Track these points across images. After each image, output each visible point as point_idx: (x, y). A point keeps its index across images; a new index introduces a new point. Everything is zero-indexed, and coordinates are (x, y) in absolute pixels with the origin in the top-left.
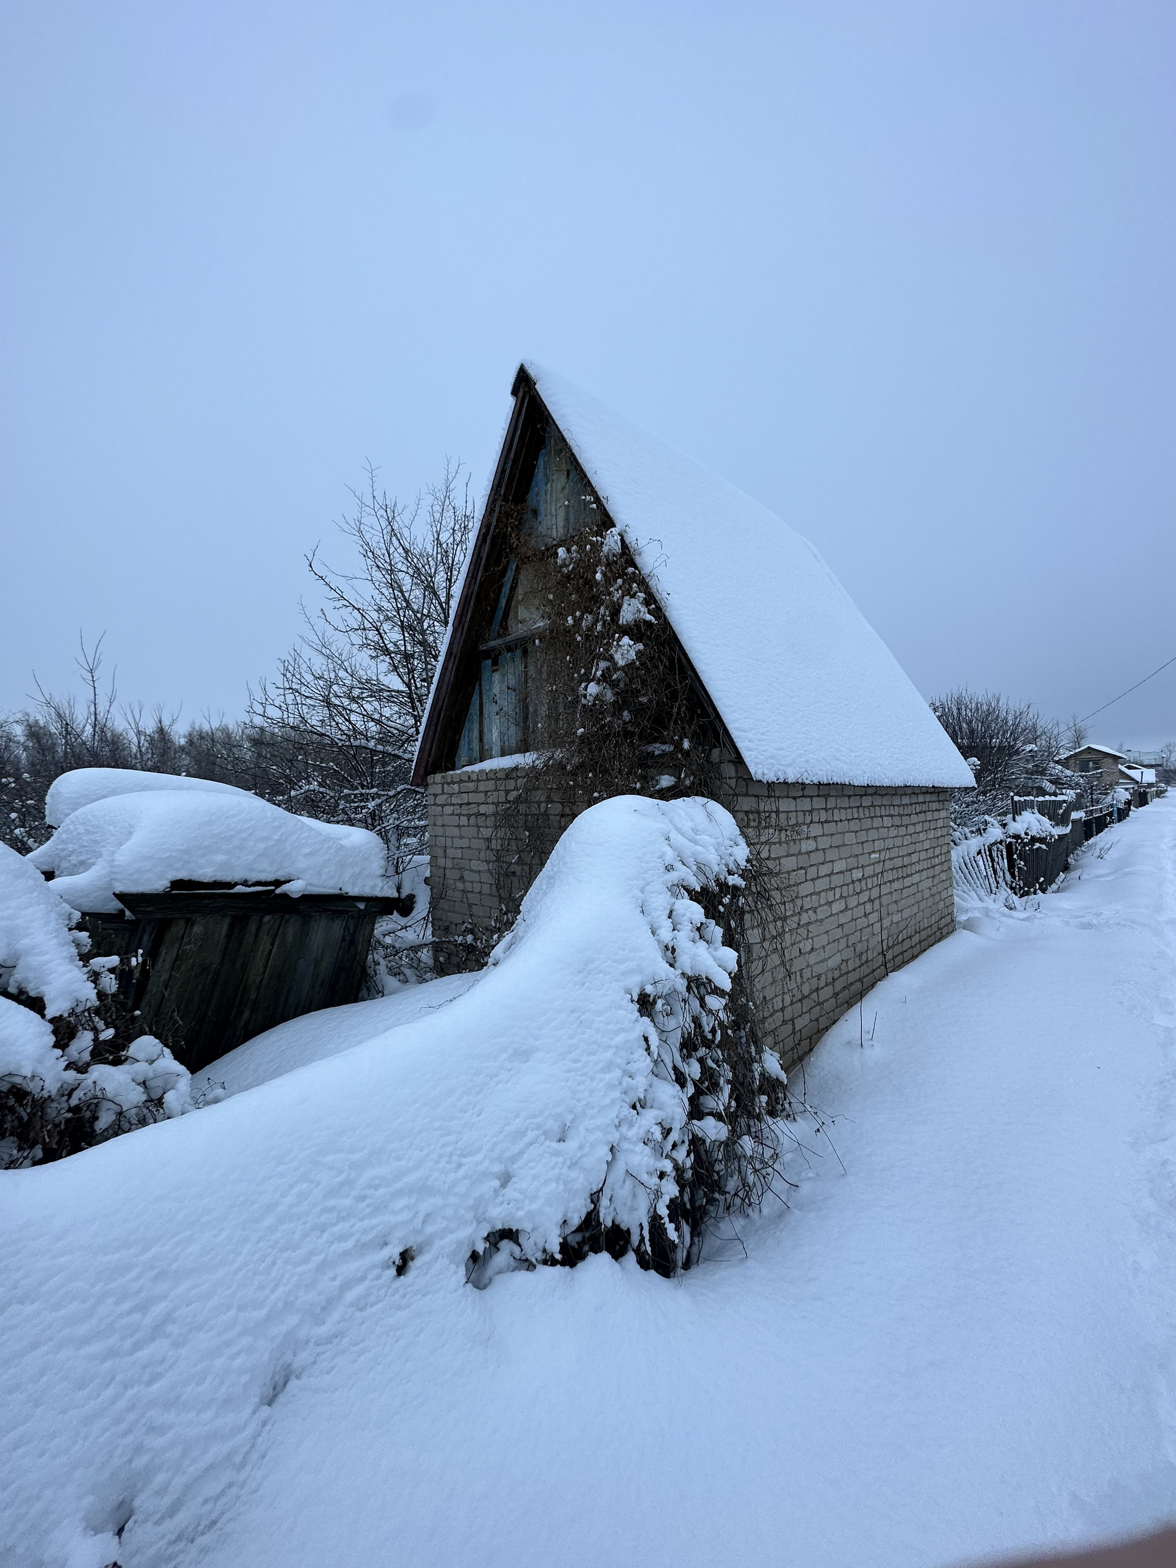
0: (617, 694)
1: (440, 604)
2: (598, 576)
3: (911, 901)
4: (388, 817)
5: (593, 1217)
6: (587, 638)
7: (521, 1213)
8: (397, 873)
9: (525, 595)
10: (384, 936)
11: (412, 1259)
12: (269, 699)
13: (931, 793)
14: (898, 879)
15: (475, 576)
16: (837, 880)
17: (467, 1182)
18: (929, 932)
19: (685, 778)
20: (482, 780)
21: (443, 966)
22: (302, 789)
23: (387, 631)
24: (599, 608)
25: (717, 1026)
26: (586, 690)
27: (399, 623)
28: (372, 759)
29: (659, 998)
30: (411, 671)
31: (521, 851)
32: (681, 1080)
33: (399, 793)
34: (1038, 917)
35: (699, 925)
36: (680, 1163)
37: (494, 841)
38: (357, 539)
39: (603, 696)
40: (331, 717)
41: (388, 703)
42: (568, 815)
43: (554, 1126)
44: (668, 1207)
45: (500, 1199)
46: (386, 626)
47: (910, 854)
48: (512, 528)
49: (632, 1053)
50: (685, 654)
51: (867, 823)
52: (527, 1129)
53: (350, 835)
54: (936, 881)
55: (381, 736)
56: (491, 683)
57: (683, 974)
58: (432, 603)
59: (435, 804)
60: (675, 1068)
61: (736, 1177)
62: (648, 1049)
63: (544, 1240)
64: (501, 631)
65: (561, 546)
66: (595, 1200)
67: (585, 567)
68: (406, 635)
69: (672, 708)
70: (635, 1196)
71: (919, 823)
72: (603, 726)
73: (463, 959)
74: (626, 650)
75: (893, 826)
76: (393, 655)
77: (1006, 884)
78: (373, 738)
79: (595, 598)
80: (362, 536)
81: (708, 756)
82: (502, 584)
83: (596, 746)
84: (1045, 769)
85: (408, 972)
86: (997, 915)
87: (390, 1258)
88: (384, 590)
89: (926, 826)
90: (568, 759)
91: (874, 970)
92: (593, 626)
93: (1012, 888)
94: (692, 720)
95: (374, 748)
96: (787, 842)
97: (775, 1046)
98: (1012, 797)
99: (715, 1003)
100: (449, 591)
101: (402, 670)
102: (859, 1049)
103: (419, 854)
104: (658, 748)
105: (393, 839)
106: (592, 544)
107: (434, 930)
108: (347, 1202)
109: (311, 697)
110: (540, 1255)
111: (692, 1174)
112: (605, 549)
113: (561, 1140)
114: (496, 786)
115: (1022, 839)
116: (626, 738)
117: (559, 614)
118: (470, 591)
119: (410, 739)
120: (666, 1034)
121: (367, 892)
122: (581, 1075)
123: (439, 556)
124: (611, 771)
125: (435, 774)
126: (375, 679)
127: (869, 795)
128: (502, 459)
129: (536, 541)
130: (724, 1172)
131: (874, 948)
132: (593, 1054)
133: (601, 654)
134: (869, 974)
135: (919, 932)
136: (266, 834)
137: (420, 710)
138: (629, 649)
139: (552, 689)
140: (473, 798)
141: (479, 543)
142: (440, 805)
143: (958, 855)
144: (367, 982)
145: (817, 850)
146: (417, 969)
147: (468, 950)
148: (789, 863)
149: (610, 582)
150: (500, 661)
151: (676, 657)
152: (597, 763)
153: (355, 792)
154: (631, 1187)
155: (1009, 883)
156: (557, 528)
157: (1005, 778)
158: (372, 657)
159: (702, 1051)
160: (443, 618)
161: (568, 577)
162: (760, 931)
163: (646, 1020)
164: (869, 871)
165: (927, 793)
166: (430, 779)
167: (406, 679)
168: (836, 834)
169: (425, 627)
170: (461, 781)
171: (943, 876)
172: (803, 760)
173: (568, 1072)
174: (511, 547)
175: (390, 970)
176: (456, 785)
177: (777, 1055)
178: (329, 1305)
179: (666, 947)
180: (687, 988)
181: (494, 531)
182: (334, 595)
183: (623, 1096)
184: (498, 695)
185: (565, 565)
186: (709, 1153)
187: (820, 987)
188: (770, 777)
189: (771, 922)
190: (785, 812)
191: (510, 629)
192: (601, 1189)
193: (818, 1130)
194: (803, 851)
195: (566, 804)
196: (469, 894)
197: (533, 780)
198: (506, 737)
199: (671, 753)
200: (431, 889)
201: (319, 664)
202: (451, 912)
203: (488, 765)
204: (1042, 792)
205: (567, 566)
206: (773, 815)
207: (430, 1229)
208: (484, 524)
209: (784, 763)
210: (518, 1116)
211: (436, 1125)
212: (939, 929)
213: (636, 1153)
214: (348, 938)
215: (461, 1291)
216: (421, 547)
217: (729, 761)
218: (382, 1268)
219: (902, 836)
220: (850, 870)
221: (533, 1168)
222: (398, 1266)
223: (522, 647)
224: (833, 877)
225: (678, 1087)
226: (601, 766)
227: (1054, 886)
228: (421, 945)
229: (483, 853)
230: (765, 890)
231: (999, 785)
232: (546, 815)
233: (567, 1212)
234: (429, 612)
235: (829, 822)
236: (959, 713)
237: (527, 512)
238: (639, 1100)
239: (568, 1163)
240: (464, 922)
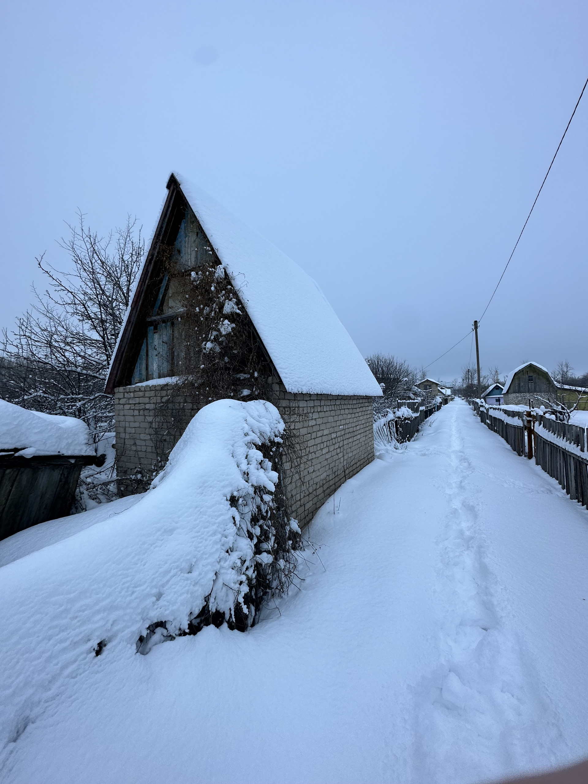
0: (221, 348)
1: (123, 294)
2: (213, 288)
3: (356, 447)
4: (89, 411)
5: (206, 608)
6: (206, 319)
7: (167, 612)
8: (95, 442)
9: (173, 294)
10: (87, 478)
11: (105, 645)
12: (9, 341)
13: (365, 399)
14: (351, 437)
15: (144, 281)
16: (325, 439)
17: (138, 600)
18: (364, 460)
19: (255, 391)
20: (147, 391)
21: (123, 492)
22: (31, 395)
23: (90, 306)
24: (213, 304)
25: (268, 509)
26: (205, 345)
27: (98, 302)
28: (79, 379)
29: (240, 498)
30: (105, 330)
31: (169, 428)
32: (250, 536)
33: (97, 397)
34: (406, 452)
35: (260, 461)
36: (250, 576)
37: (154, 424)
38: (71, 252)
39: (214, 349)
40: (52, 353)
41: (90, 346)
42: (196, 409)
43: (185, 565)
44: (244, 598)
45: (156, 607)
46: (89, 304)
47: (356, 426)
48: (166, 258)
49: (227, 526)
50: (256, 331)
51: (338, 412)
52: (171, 569)
53: (65, 421)
54: (367, 438)
55: (85, 365)
56: (153, 339)
57: (252, 485)
58: (118, 293)
59: (119, 404)
60: (248, 531)
61: (277, 581)
62: (235, 523)
63: (180, 624)
64: (159, 312)
65: (193, 271)
66: (207, 600)
67: (206, 283)
68: (102, 309)
69: (249, 356)
70: (227, 595)
71: (360, 412)
72: (214, 364)
73: (135, 488)
74: (226, 327)
75: (349, 413)
76: (93, 320)
77: (395, 438)
78: (80, 366)
79: (211, 299)
80: (74, 251)
81: (266, 380)
82: (160, 288)
83: (211, 374)
84: (411, 389)
85: (101, 497)
86: (391, 452)
87: (92, 647)
88: (88, 283)
89: (363, 413)
90: (195, 380)
91: (341, 479)
92: (209, 313)
93: (397, 440)
94: (259, 362)
95: (81, 372)
96: (303, 421)
97: (296, 517)
98: (397, 400)
99: (267, 498)
100: (129, 287)
101: (99, 329)
102: (333, 515)
103: (108, 432)
104: (242, 376)
105: (92, 423)
106: (209, 271)
107: (118, 473)
108: (65, 621)
109: (39, 341)
110: (177, 632)
111: (256, 581)
112: (216, 275)
113: (190, 572)
114: (156, 394)
115: (401, 419)
116: (226, 370)
117: (192, 306)
118: (142, 289)
119: (103, 368)
120: (244, 515)
121: (76, 453)
122: (201, 539)
123: (123, 267)
124: (218, 387)
125: (119, 387)
126: (82, 332)
127: (339, 399)
128: (161, 221)
129: (179, 267)
130: (271, 579)
131: (341, 469)
132: (206, 528)
133: (214, 328)
134: (339, 481)
135: (360, 461)
136: (8, 421)
137: (110, 352)
138: (228, 326)
139: (187, 344)
140: (142, 400)
141: (147, 264)
142: (122, 404)
143: (376, 426)
144: (76, 504)
145: (316, 425)
146: (107, 495)
147: (138, 483)
148: (303, 431)
149: (219, 292)
150: (158, 328)
151: (251, 331)
152: (211, 383)
153: (68, 397)
154: (226, 591)
155: (396, 438)
156: (191, 261)
157: (396, 392)
158: (80, 320)
159: (261, 522)
160: (125, 302)
161: (196, 287)
162: (290, 463)
163: (234, 509)
164: (339, 434)
165: (364, 398)
166: (116, 390)
167: (101, 333)
168: (325, 417)
169: (114, 306)
170: (135, 391)
171: (370, 436)
172: (310, 383)
173: (194, 537)
174: (165, 268)
175: (90, 497)
176: (132, 393)
177: (297, 521)
178: (54, 679)
179: (244, 473)
180: (254, 492)
181: (156, 258)
182: (55, 282)
183: (222, 547)
184: (157, 346)
185: (194, 281)
186: (264, 571)
187: (317, 488)
188: (295, 391)
189: (295, 459)
190: (302, 407)
191: (164, 311)
192: (210, 594)
193: (314, 553)
194: (310, 425)
195: (194, 404)
196: (139, 452)
197: (177, 391)
198: (161, 368)
199: (248, 378)
200: (116, 450)
201: (44, 322)
202: (128, 462)
203: (151, 383)
204: (410, 398)
205: (196, 281)
206: (297, 409)
207: (115, 628)
208: (150, 254)
209: (301, 384)
210: (166, 563)
211: (120, 573)
212: (368, 459)
213: (228, 574)
214: (63, 480)
215: (134, 657)
216: (112, 261)
217: (276, 383)
218: (87, 653)
219: (353, 418)
220: (331, 434)
221: (175, 588)
222: (96, 651)
223: (171, 321)
224: (323, 437)
225: (249, 540)
226: (213, 384)
227: (413, 439)
228: (110, 482)
229: (147, 430)
230: (292, 444)
231: (393, 395)
232: (183, 409)
233: (192, 608)
234: (116, 297)
235: (322, 412)
236: (378, 363)
237: (175, 250)
238: (230, 548)
239: (193, 583)
240: (136, 468)
